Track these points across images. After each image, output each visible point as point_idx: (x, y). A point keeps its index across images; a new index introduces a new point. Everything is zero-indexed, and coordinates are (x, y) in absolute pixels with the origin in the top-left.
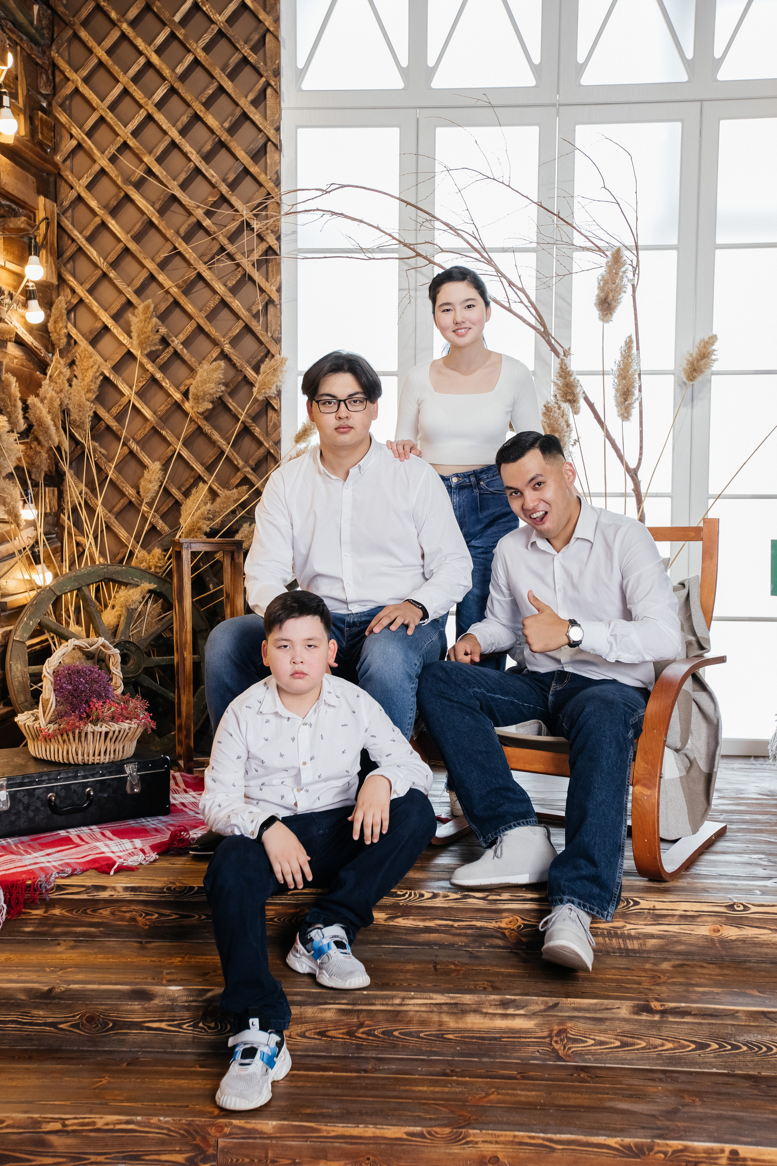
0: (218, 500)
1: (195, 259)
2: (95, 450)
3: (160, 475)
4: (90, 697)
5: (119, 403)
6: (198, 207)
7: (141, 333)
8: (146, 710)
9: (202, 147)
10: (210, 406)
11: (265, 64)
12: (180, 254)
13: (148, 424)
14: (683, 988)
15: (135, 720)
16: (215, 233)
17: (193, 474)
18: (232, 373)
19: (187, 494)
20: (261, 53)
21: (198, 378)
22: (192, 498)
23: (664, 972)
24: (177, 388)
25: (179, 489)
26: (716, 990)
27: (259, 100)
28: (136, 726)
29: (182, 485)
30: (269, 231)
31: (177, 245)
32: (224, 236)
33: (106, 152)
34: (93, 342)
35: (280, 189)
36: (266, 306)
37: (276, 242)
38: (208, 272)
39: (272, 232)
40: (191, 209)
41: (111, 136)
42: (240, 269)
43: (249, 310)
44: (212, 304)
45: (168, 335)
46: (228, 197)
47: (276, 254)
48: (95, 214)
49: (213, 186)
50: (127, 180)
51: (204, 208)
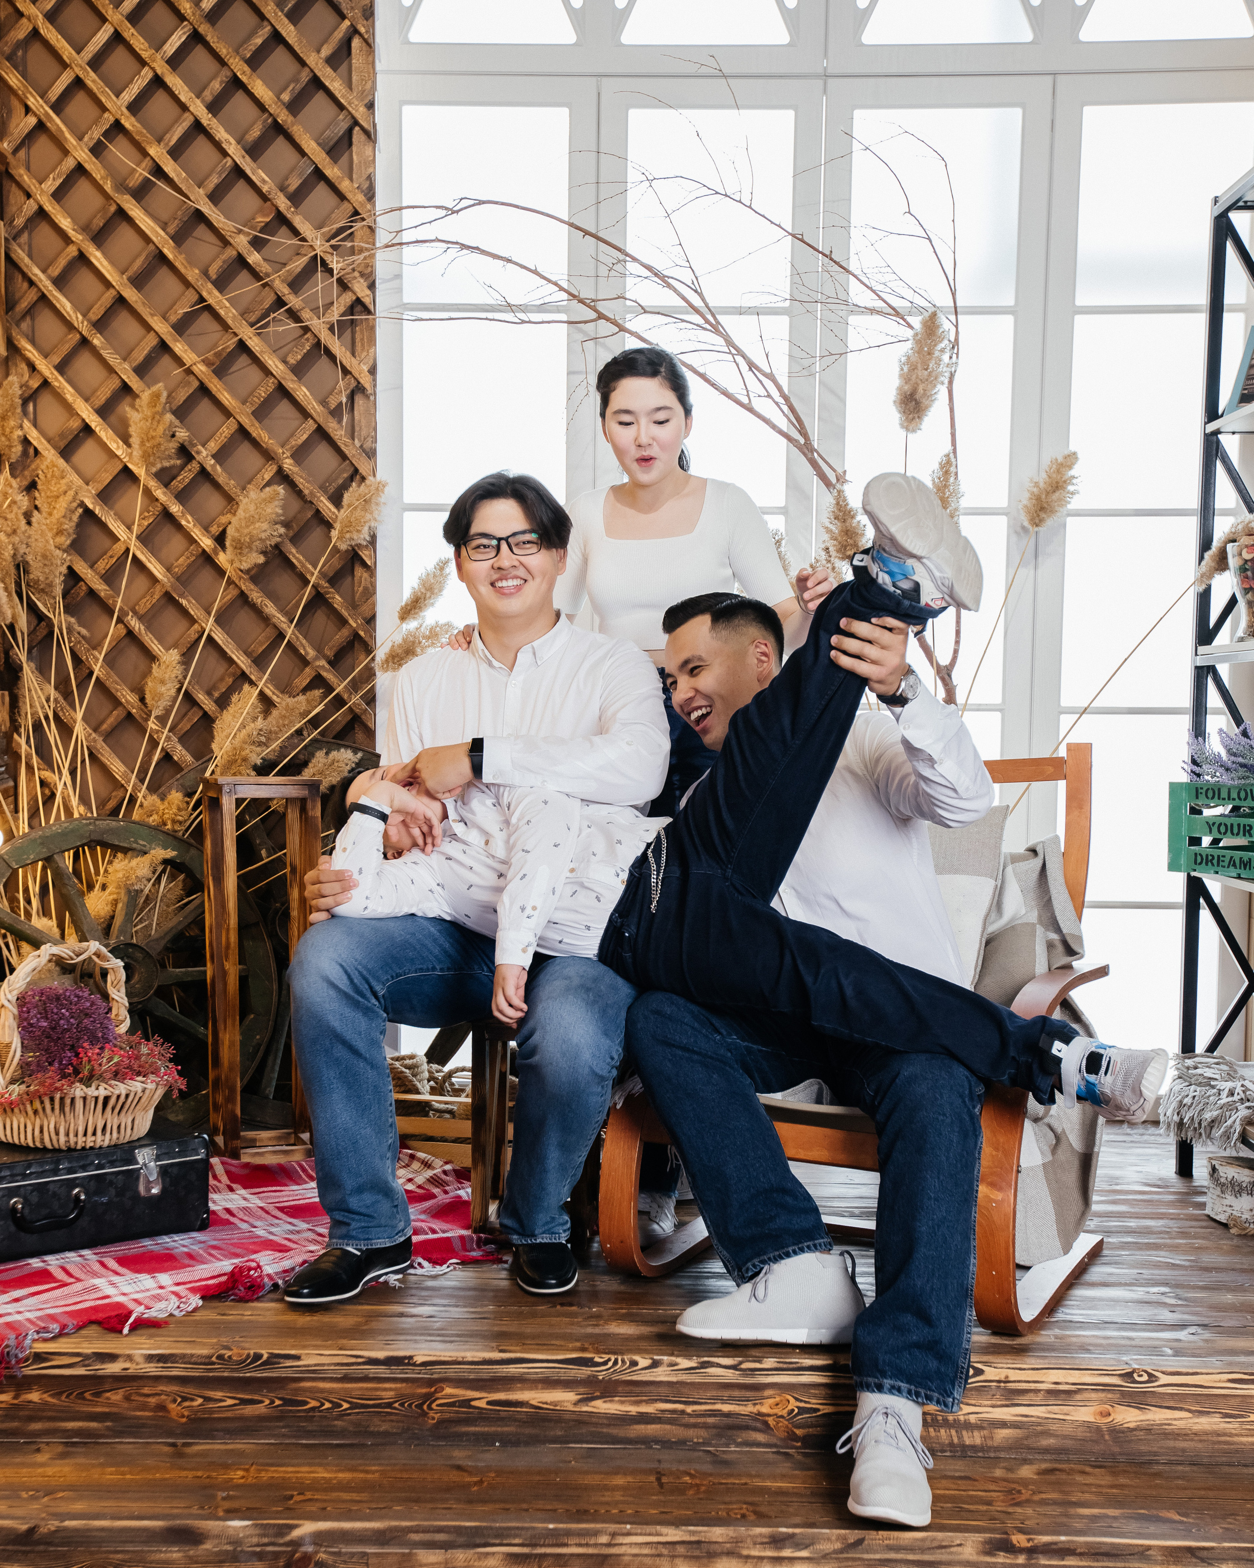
0: (275, 712)
4: (78, 1039)
5: (110, 553)
6: (240, 231)
7: (146, 438)
8: (171, 1060)
10: (260, 559)
12: (209, 308)
13: (158, 587)
14: (1059, 1510)
15: (152, 1077)
16: (268, 275)
18: (295, 505)
19: (222, 703)
21: (240, 513)
22: (231, 709)
23: (1025, 1482)
24: (206, 529)
25: (209, 694)
26: (1111, 1512)
28: (153, 1086)
29: (214, 688)
30: (356, 274)
31: (205, 294)
32: (283, 281)
33: (86, 138)
34: (67, 452)
35: (374, 205)
36: (351, 397)
37: (368, 292)
38: (256, 339)
39: (362, 275)
40: (227, 235)
41: (94, 111)
42: (308, 335)
43: (324, 403)
44: (262, 393)
45: (190, 442)
46: (289, 216)
47: (368, 312)
48: (67, 240)
49: (264, 198)
50: (122, 186)
51: (249, 234)
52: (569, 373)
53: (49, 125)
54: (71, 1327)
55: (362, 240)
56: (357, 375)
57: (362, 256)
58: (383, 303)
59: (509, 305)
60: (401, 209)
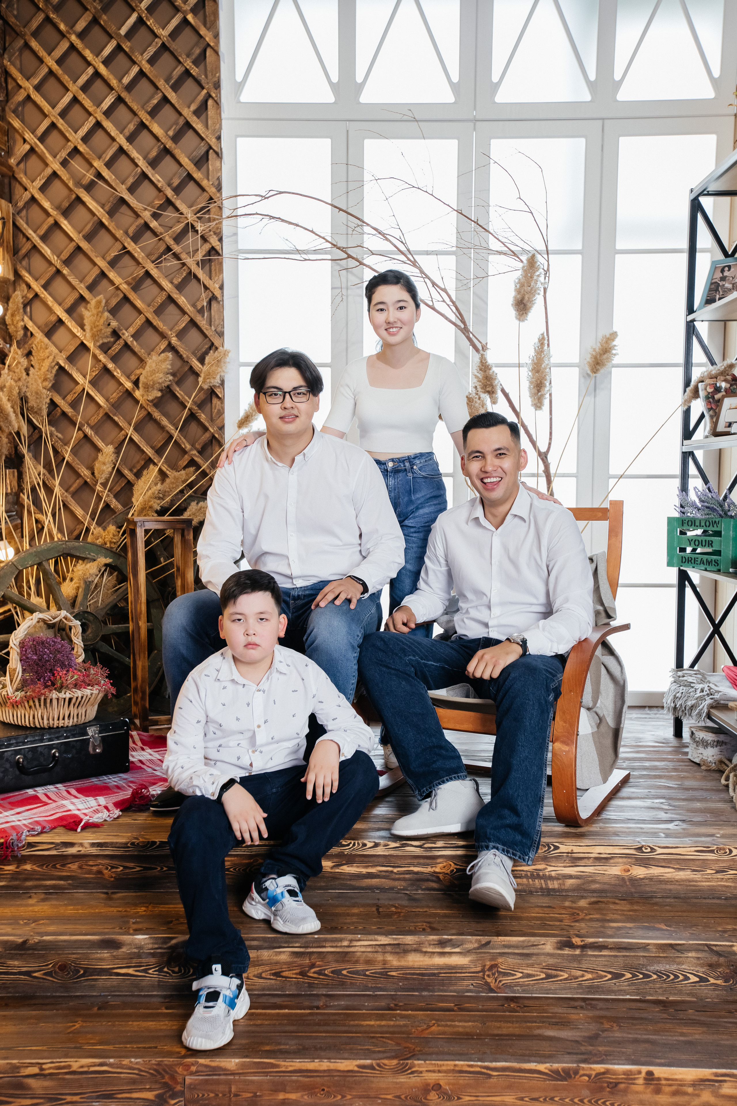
0: (168, 481)
1: (143, 258)
2: (51, 435)
3: (113, 457)
4: (54, 666)
5: (74, 391)
6: (146, 209)
7: (94, 326)
8: (106, 677)
9: (148, 153)
10: (159, 394)
11: (206, 76)
12: (129, 253)
13: (101, 410)
15: (96, 687)
16: (161, 234)
17: (143, 456)
18: (178, 363)
19: (138, 475)
20: (202, 66)
21: (147, 368)
22: (143, 479)
23: (582, 909)
24: (128, 377)
25: (131, 470)
27: (201, 110)
28: (97, 691)
29: (134, 467)
30: (212, 233)
31: (126, 245)
32: (170, 237)
33: (58, 157)
34: (49, 334)
35: (221, 194)
36: (210, 303)
37: (218, 243)
38: (155, 270)
39: (215, 233)
40: (139, 211)
41: (63, 141)
42: (185, 268)
43: (194, 305)
44: (159, 300)
45: (119, 328)
46: (173, 200)
47: (218, 254)
48: (48, 214)
49: (159, 190)
50: (78, 184)
51: (150, 211)
52: (332, 288)
53: (37, 149)
54: (48, 828)
55: (215, 214)
56: (212, 290)
57: (214, 223)
58: (227, 250)
59: (298, 250)
60: (236, 196)
